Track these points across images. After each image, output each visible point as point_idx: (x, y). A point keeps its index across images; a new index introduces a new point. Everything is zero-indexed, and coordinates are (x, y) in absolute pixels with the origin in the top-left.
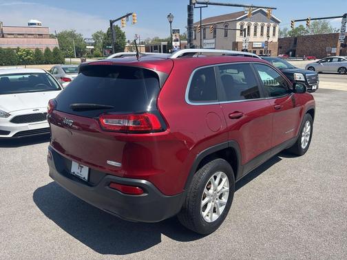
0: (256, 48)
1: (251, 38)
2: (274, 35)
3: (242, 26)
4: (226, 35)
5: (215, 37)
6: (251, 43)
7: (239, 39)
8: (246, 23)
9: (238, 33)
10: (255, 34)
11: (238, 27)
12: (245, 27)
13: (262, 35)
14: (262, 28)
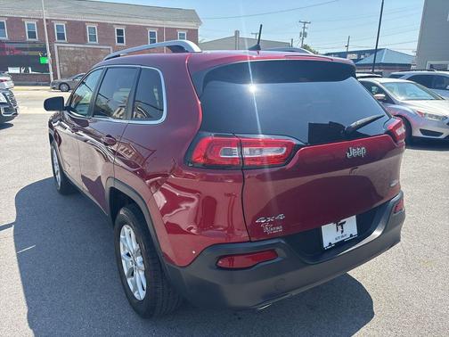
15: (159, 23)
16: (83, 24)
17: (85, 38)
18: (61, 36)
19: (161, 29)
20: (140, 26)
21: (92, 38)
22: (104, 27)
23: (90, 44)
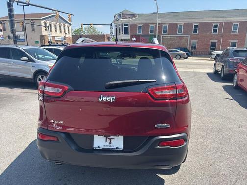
0: (58, 41)
1: (54, 34)
2: (69, 32)
3: (45, 24)
4: (33, 30)
5: (23, 30)
6: (54, 37)
7: (45, 33)
8: (48, 22)
9: (43, 28)
10: (56, 31)
11: (43, 24)
12: (48, 25)
13: (61, 32)
14: (60, 27)
15: (221, 20)
16: (176, 24)
17: (177, 31)
18: (165, 32)
19: (221, 23)
20: (208, 23)
21: (180, 31)
22: (187, 25)
23: (179, 34)
